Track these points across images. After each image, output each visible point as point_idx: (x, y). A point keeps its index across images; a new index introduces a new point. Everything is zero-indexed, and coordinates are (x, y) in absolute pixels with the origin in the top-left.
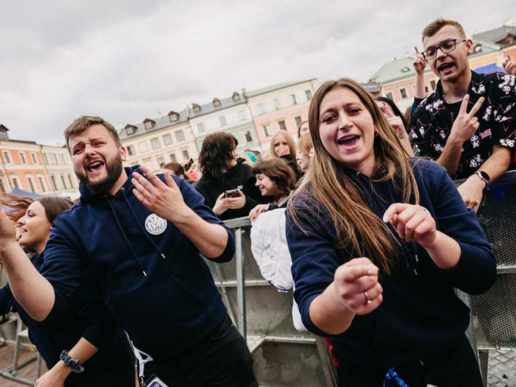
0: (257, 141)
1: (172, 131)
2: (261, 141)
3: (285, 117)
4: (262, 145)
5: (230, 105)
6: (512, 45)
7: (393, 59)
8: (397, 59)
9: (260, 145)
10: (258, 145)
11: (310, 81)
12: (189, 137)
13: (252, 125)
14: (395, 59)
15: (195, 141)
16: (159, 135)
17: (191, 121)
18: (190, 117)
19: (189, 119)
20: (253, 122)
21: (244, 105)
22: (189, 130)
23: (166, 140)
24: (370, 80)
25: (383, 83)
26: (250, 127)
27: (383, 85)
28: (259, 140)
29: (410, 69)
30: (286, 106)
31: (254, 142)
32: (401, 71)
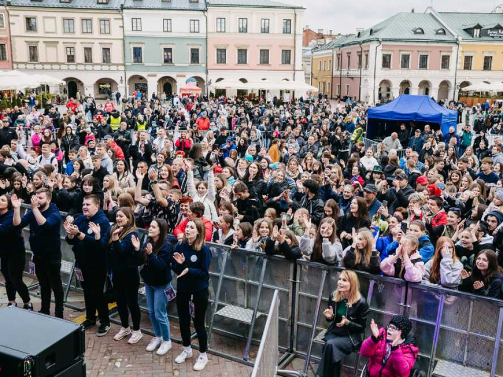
0: (204, 65)
1: (95, 17)
2: (209, 68)
3: (248, 46)
5: (182, 7)
7: (411, 11)
8: (415, 12)
9: (207, 73)
10: (204, 70)
11: (293, 8)
12: (116, 33)
13: (204, 43)
14: (413, 11)
15: (123, 40)
16: (77, 16)
17: (125, 11)
18: (126, 6)
19: (123, 8)
20: (206, 39)
21: (202, 13)
22: (120, 23)
23: (85, 26)
24: (371, 30)
25: (385, 40)
26: (201, 45)
27: (383, 43)
28: (207, 65)
29: (425, 31)
30: (254, 32)
31: (200, 66)
32: (413, 31)
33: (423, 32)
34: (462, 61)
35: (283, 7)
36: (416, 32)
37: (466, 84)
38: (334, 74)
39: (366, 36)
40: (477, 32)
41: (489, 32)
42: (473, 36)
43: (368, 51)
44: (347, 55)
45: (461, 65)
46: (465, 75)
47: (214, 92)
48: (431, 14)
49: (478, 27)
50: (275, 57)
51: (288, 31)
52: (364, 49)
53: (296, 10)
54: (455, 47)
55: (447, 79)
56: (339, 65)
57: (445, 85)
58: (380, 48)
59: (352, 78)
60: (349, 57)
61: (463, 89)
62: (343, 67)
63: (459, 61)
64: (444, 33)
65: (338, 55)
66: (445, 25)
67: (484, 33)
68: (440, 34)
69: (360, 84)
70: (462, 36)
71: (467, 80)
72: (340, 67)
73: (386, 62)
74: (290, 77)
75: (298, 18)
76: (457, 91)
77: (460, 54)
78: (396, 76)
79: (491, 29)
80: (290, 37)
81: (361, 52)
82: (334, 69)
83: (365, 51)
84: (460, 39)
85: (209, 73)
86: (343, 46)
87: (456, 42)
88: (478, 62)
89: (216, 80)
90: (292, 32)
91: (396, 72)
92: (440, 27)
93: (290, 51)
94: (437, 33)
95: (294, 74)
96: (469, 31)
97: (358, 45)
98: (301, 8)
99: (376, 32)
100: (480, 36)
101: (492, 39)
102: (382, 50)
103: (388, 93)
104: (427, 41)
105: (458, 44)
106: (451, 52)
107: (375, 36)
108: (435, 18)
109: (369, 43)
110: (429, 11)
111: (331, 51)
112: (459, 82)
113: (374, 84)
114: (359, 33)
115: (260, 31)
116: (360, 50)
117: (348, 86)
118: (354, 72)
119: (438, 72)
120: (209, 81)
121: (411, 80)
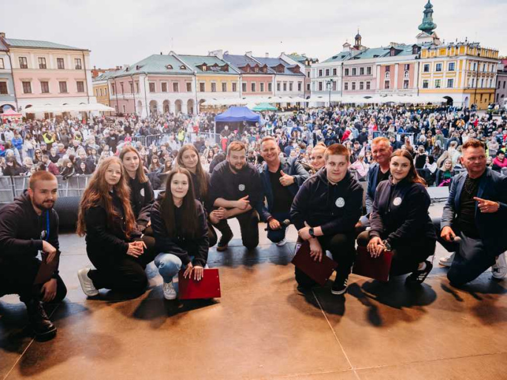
0: (13, 95)
2: (17, 97)
3: (49, 79)
4: (19, 101)
6: (257, 73)
7: (160, 54)
8: (163, 54)
9: (16, 101)
10: (14, 99)
11: (82, 50)
13: (10, 77)
14: (161, 53)
20: (12, 74)
21: (5, 53)
24: (137, 66)
25: (149, 73)
26: (7, 79)
27: (149, 75)
28: (15, 95)
29: (173, 67)
30: (52, 68)
31: (9, 95)
32: (165, 67)
33: (172, 68)
34: (198, 86)
35: (74, 50)
36: (168, 68)
37: (203, 101)
38: (110, 98)
39: (134, 71)
40: (204, 68)
41: (211, 68)
42: (202, 70)
43: (138, 81)
44: (120, 84)
45: (199, 89)
46: (202, 96)
47: (25, 116)
48: (173, 55)
49: (205, 64)
50: (72, 87)
51: (79, 67)
52: (135, 79)
53: (84, 52)
54: (193, 78)
55: (191, 98)
56: (114, 91)
57: (190, 102)
58: (147, 78)
59: (127, 100)
60: (122, 85)
61: (202, 104)
62: (117, 92)
63: (197, 86)
64: (185, 68)
65: (112, 84)
66: (184, 63)
67: (208, 69)
68: (183, 69)
69: (135, 104)
70: (196, 71)
71: (203, 98)
72: (115, 93)
73: (152, 88)
74: (86, 102)
75: (86, 57)
76: (198, 105)
77: (197, 82)
78: (160, 97)
79: (212, 66)
80: (81, 72)
81: (133, 82)
82: (110, 95)
83: (135, 81)
84: (196, 72)
85: (18, 101)
86: (116, 77)
87: (193, 74)
88: (207, 87)
89: (25, 106)
90: (83, 68)
91: (158, 94)
92: (182, 65)
93: (83, 82)
94: (181, 69)
95: (88, 99)
96: (200, 67)
97: (130, 77)
98: (87, 50)
99: (140, 67)
100: (207, 70)
101: (213, 72)
102: (148, 80)
103: (155, 109)
104: (176, 74)
105: (195, 75)
106: (192, 80)
107: (141, 70)
108: (177, 59)
109: (138, 75)
110: (171, 54)
111: (106, 81)
112: (199, 100)
113: (146, 103)
114: (127, 68)
115: (57, 68)
116: (131, 80)
117: (124, 106)
118: (128, 96)
119: (185, 94)
120: (19, 107)
121: (169, 99)
